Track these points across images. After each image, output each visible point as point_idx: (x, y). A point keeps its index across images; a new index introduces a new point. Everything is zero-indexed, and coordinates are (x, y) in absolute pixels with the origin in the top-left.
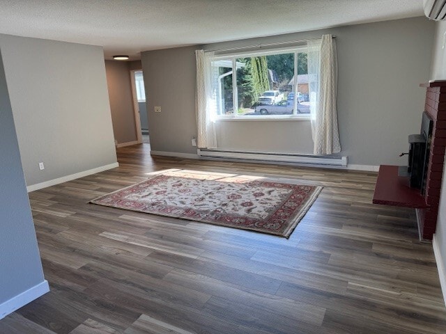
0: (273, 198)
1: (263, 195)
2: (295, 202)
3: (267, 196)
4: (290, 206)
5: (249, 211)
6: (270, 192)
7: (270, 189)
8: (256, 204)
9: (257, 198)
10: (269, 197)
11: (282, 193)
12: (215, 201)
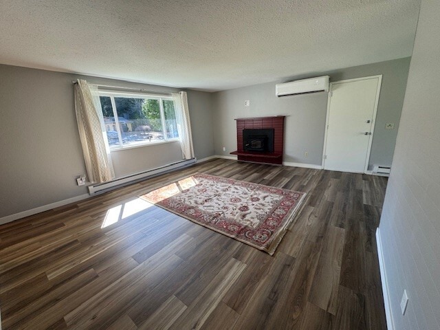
0: (267, 204)
1: (258, 199)
2: (284, 209)
3: (261, 201)
4: (279, 214)
5: (244, 216)
6: (264, 198)
7: (266, 194)
8: (251, 208)
9: (254, 203)
10: (263, 202)
11: (275, 199)
12: (219, 202)
